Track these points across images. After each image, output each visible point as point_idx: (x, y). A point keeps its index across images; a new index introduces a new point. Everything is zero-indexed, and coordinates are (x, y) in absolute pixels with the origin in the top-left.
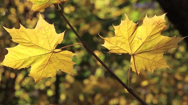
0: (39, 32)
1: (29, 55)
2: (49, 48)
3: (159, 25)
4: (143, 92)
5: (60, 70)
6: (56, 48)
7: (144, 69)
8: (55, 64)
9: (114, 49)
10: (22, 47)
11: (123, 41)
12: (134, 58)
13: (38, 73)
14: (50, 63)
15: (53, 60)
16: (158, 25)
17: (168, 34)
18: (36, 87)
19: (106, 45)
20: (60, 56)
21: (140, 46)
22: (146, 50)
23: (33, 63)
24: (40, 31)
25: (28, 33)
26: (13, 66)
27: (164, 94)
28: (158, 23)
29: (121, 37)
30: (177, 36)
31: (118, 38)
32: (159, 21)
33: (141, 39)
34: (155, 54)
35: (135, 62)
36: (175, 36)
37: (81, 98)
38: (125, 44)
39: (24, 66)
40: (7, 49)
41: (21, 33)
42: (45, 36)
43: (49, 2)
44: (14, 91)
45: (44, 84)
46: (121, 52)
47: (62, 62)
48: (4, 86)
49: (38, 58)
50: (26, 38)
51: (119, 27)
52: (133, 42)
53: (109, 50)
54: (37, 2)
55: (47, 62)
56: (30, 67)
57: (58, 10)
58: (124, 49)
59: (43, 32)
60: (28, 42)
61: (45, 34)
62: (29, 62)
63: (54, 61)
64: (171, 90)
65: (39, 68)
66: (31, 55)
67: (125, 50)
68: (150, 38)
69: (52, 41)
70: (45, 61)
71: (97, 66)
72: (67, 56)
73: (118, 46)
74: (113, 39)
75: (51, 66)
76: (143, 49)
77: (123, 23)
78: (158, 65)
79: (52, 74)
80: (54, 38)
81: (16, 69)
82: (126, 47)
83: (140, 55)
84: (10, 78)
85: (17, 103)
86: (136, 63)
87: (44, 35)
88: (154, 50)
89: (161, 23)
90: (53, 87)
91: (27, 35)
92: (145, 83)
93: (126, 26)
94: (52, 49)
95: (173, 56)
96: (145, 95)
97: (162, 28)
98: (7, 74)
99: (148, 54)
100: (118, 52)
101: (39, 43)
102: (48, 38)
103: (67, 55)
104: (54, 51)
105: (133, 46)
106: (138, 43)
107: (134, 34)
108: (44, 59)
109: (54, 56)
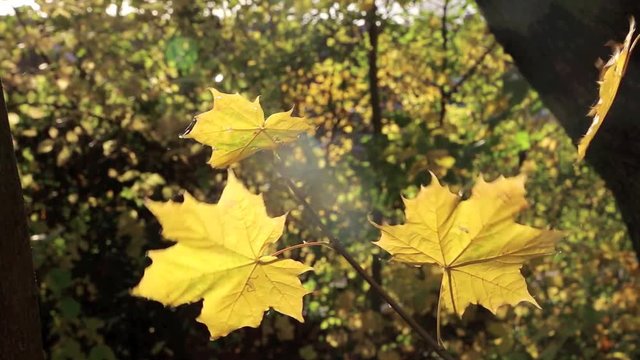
5: (271, 308)
8: (259, 293)
9: (405, 254)
14: (250, 290)
15: (255, 282)
16: (507, 198)
19: (385, 243)
23: (210, 289)
39: (189, 298)
47: (279, 287)
53: (391, 256)
55: (242, 287)
56: (202, 300)
65: (223, 302)
68: (488, 230)
74: (401, 228)
77: (427, 194)
79: (252, 319)
81: (169, 306)
107: (452, 219)
108: (235, 280)
109: (259, 274)
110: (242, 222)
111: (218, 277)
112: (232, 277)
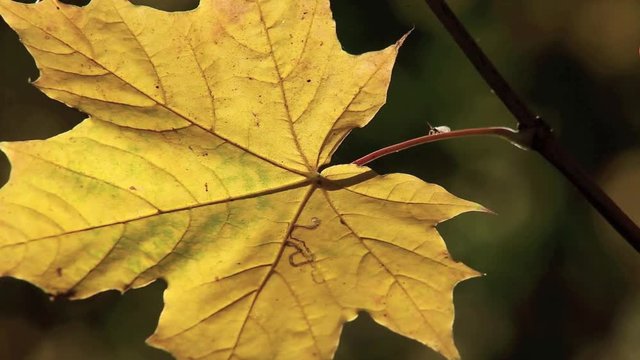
0: (221, 33)
1: (151, 198)
2: (287, 154)
6: (339, 158)
8: (327, 271)
10: (109, 138)
13: (213, 328)
14: (298, 259)
15: (312, 241)
20: (364, 211)
23: (182, 253)
24: (231, 29)
25: (144, 40)
26: (44, 275)
39: (117, 278)
41: (96, 37)
42: (263, 70)
47: (382, 256)
49: (214, 220)
50: (130, 72)
55: (277, 250)
56: (162, 284)
59: (250, 34)
60: (148, 103)
61: (264, 49)
62: (155, 248)
63: (325, 251)
65: (217, 297)
66: (169, 196)
70: (264, 244)
72: (413, 220)
75: (303, 281)
80: (324, 80)
81: (65, 297)
87: (260, 57)
91: (140, 49)
94: (312, 158)
101: (221, 113)
102: (282, 80)
103: (415, 211)
104: (325, 173)
108: (254, 231)
109: (320, 215)
110: (268, 63)
111: (202, 220)
112: (243, 222)
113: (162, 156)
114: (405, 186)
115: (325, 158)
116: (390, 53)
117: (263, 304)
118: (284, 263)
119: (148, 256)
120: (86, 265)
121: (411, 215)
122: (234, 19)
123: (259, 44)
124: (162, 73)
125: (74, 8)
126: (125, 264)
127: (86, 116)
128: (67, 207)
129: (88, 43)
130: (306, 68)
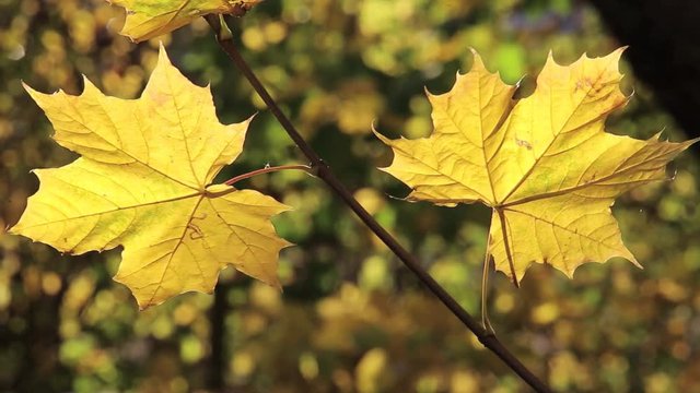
0: (152, 112)
1: (115, 201)
2: (187, 178)
3: (598, 91)
4: (538, 345)
5: (228, 264)
6: (215, 181)
7: (541, 261)
8: (211, 242)
9: (430, 187)
10: (92, 167)
11: (465, 151)
12: (502, 218)
13: (148, 271)
14: (195, 235)
15: (202, 225)
16: (593, 91)
17: (633, 128)
18: (140, 327)
19: (400, 169)
20: (230, 210)
21: (525, 172)
22: (548, 189)
23: (131, 231)
24: (158, 110)
25: (111, 115)
26: (57, 241)
27: (620, 352)
28: (593, 86)
29: (455, 139)
30: (663, 137)
31: (446, 142)
32: (600, 78)
33: (529, 148)
34: (582, 204)
35: (508, 233)
36: (657, 136)
37: (309, 367)
38: (471, 163)
39: (96, 245)
40: (36, 171)
41: (85, 113)
42: (175, 132)
43: (189, 7)
44: (57, 340)
45: (170, 315)
46: (453, 198)
47: (240, 235)
48: (19, 325)
49: (149, 213)
50: (103, 132)
51: (450, 98)
52: (499, 160)
53: (410, 190)
54: (143, 5)
55: (182, 230)
56: (121, 248)
57: (219, 37)
58: (467, 183)
59: (168, 112)
60: (113, 149)
61: (176, 121)
62: (117, 228)
63: (208, 231)
64: (644, 339)
65: (149, 256)
66: (124, 200)
67: (468, 190)
68: (563, 142)
69: (203, 150)
70: (176, 227)
71: (368, 250)
72: (257, 215)
73: (443, 171)
74: (425, 145)
75: (198, 247)
76: (538, 183)
77: (465, 84)
78: (591, 247)
79: (200, 281)
80: (209, 138)
81: (68, 254)
82: (475, 176)
83: (527, 208)
84: (43, 295)
85: (69, 388)
86: (509, 238)
87: (173, 125)
88: (577, 188)
89: (604, 86)
90: (203, 328)
91: (109, 119)
92: (545, 313)
93: (476, 93)
94: (202, 181)
95: (651, 209)
96: (547, 359)
97: (608, 106)
98: (32, 277)
99: (554, 205)
100: (442, 195)
101: (152, 154)
102: (185, 138)
103: (258, 210)
104: (208, 189)
105: (501, 171)
106: (519, 161)
107: (505, 126)
108: (170, 220)
109: (207, 212)
110: (179, 128)
111: (142, 214)
112: (164, 215)
113: (121, 178)
114: (251, 197)
115: (209, 181)
116: (245, 125)
117: (176, 260)
118: (187, 237)
119: (114, 233)
120: (79, 237)
121: (257, 212)
122: (160, 105)
123: (174, 119)
124: (120, 132)
125: (74, 97)
126: (100, 236)
127: (80, 156)
128: (69, 205)
129: (81, 116)
130: (198, 131)
